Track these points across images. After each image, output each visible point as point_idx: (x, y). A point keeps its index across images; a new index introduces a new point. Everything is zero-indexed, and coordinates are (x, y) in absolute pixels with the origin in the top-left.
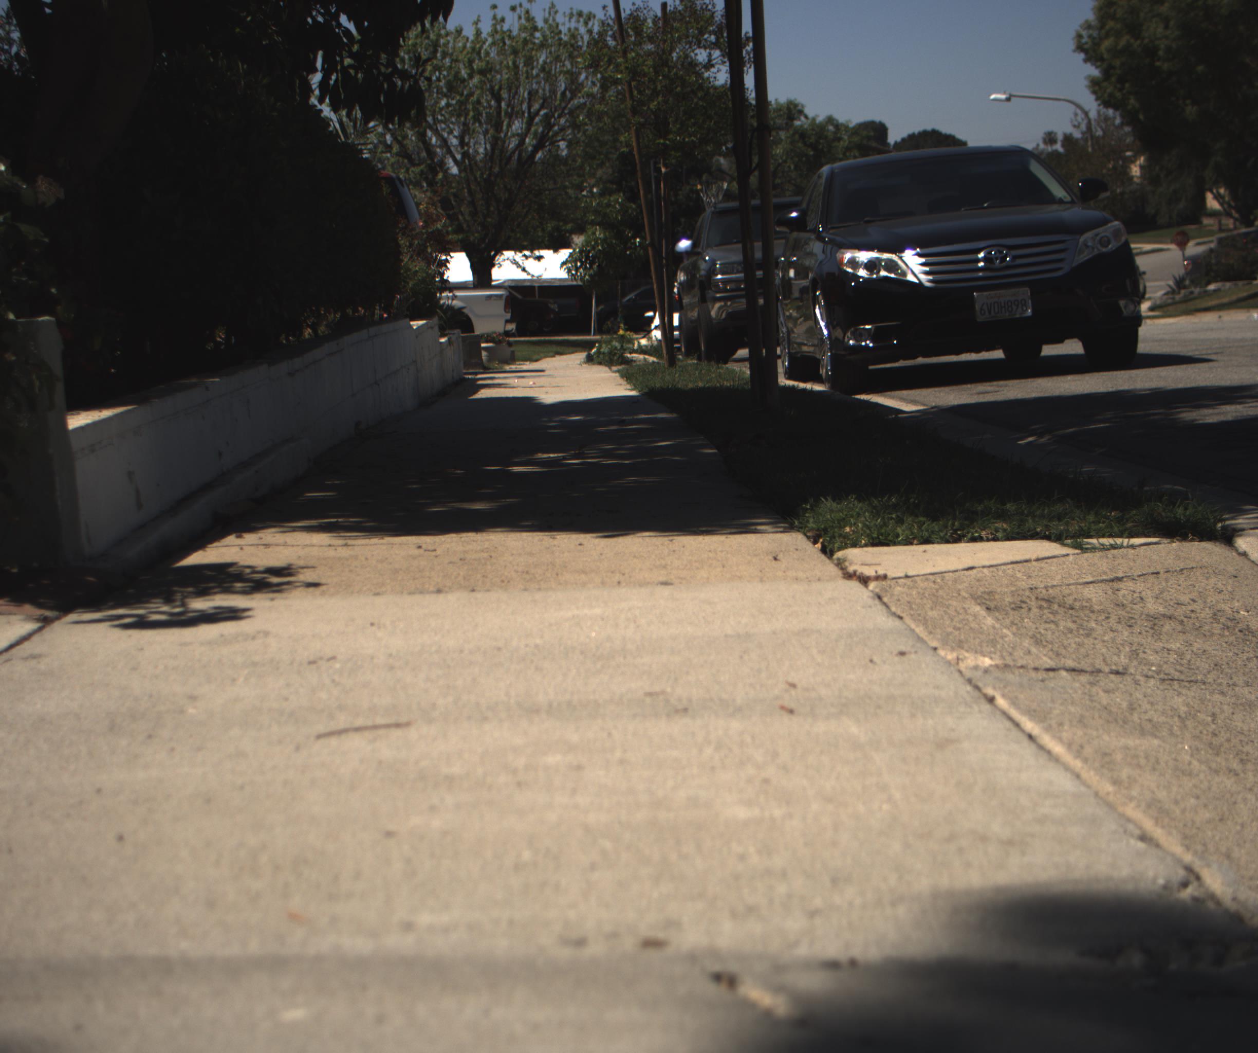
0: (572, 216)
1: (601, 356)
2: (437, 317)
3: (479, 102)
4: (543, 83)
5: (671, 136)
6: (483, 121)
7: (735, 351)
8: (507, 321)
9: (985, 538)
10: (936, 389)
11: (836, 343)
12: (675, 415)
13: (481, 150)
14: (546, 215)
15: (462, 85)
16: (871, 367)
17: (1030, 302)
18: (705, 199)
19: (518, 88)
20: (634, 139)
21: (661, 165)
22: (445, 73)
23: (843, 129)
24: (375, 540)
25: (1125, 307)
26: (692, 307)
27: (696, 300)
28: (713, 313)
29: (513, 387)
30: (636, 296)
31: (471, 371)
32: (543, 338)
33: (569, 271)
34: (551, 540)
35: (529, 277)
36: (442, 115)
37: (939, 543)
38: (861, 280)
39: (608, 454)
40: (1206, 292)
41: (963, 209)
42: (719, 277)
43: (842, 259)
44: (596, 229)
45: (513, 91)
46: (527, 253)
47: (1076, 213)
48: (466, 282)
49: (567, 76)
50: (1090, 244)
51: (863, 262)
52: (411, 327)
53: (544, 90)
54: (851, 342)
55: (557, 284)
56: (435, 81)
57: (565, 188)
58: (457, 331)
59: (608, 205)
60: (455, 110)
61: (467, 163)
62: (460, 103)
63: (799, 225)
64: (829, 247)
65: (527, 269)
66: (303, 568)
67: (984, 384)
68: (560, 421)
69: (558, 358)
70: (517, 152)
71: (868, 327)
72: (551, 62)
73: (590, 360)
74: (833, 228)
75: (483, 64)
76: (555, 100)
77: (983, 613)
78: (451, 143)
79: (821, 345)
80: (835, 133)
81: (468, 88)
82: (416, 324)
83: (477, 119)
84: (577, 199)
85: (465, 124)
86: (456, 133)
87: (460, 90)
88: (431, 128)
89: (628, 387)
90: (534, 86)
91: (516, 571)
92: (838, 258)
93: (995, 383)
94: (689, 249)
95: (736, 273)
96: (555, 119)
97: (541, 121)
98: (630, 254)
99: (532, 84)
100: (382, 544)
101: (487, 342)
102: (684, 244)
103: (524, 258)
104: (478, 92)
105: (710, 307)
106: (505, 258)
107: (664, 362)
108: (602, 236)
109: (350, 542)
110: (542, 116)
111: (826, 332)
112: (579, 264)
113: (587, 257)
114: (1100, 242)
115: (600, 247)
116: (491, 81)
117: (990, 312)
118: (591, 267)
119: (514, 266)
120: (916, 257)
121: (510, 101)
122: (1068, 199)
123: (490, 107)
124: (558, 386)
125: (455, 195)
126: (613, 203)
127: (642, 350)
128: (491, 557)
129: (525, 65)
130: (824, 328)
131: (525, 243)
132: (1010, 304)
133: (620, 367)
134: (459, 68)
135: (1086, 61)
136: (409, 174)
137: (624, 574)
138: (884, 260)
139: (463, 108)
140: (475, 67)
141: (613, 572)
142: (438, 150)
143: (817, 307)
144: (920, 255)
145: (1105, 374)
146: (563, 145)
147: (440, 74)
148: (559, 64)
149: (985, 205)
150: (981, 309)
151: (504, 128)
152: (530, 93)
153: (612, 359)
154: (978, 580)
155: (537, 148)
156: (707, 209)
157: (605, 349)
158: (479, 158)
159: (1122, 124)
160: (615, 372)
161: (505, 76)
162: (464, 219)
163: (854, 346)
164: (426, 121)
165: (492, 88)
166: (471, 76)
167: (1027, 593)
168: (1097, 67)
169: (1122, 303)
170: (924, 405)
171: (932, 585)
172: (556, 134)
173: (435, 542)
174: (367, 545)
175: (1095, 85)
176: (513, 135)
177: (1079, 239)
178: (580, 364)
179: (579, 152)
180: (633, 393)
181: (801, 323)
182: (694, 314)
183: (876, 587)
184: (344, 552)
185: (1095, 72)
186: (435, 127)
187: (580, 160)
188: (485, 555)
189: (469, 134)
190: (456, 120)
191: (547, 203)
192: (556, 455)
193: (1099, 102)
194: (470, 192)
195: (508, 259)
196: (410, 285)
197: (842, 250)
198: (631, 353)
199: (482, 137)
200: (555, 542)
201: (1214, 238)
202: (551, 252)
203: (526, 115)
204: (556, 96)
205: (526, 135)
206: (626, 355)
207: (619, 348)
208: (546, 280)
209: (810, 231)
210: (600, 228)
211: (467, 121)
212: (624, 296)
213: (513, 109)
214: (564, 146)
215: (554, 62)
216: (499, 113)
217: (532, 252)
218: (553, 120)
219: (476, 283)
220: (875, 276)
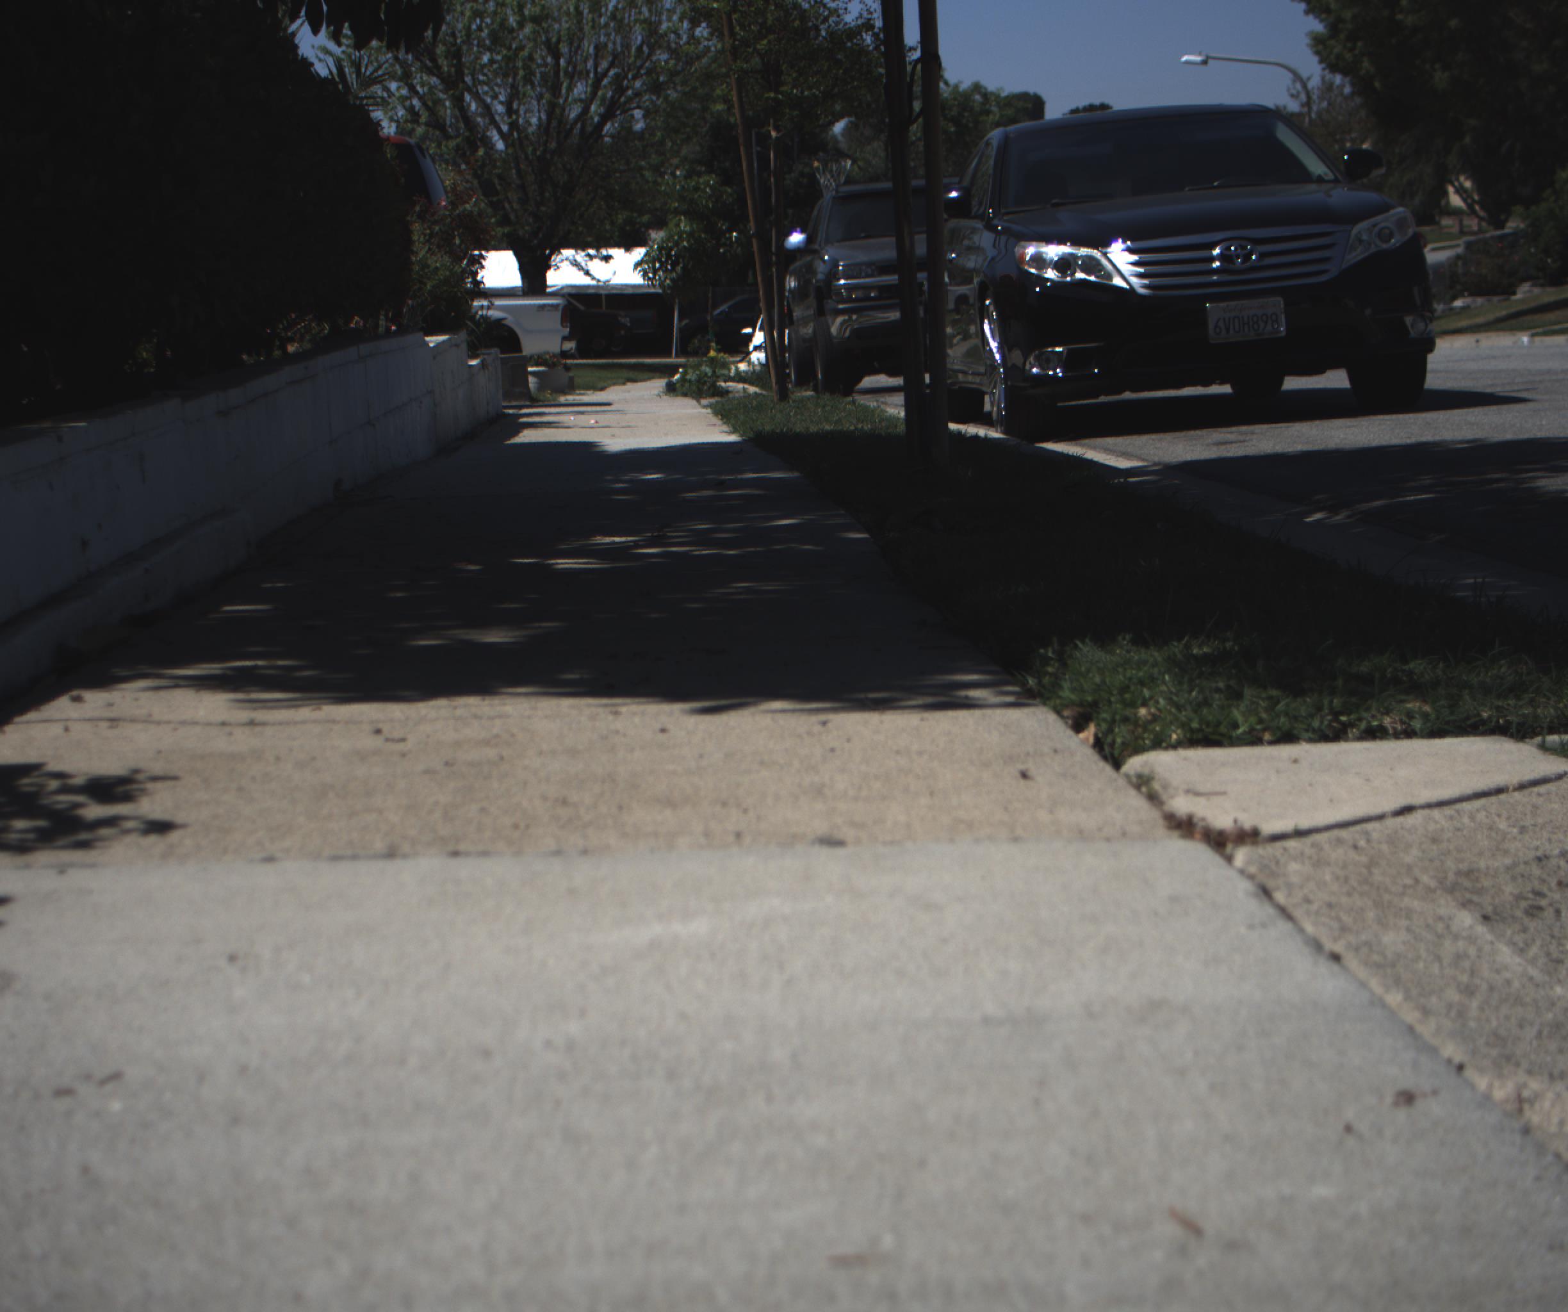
0: (649, 205)
1: (687, 385)
2: (465, 331)
3: (531, 58)
4: (613, 34)
5: (784, 89)
6: (536, 83)
7: (860, 380)
8: (565, 338)
9: (1391, 731)
10: (1154, 436)
11: (1014, 372)
12: (796, 474)
13: (534, 121)
14: (616, 204)
15: (510, 36)
16: (1059, 404)
17: (1283, 317)
18: (822, 181)
19: (581, 40)
20: (734, 93)
21: (771, 128)
22: (488, 20)
23: (993, 98)
24: (305, 713)
25: (1412, 326)
26: (805, 321)
27: (811, 312)
28: (834, 330)
29: (568, 427)
30: (729, 308)
31: (514, 403)
32: (610, 361)
33: (645, 275)
34: (611, 718)
35: (594, 283)
36: (485, 75)
37: (1311, 741)
38: (1049, 284)
39: (702, 539)
40: (1452, 309)
41: (1187, 189)
42: (842, 282)
43: (1023, 255)
44: (680, 220)
45: (575, 45)
46: (592, 252)
47: (1342, 196)
48: (513, 289)
49: (644, 25)
50: (1365, 237)
51: (1052, 260)
52: (426, 344)
53: (614, 43)
54: (1035, 370)
55: (630, 291)
56: (475, 31)
57: (641, 168)
58: (495, 351)
59: (696, 189)
60: (500, 68)
61: (516, 136)
62: (508, 59)
63: (960, 208)
64: (1003, 238)
65: (592, 272)
66: (155, 779)
67: (1220, 430)
68: (631, 481)
69: (629, 386)
70: (579, 125)
71: (1058, 349)
72: (624, 9)
73: (671, 389)
74: (1008, 214)
75: (537, 10)
76: (629, 57)
77: (1481, 929)
78: (496, 110)
79: (991, 374)
80: (983, 104)
81: (517, 40)
82: (433, 340)
83: (528, 80)
84: (655, 182)
85: (513, 86)
86: (502, 98)
87: (507, 42)
88: (469, 90)
89: (725, 428)
90: (603, 39)
91: (545, 798)
92: (1017, 255)
93: (1234, 429)
94: (802, 246)
95: (863, 278)
96: (629, 81)
97: (610, 83)
98: (724, 253)
99: (599, 37)
100: (315, 721)
101: (537, 365)
102: (796, 238)
103: (587, 258)
104: (531, 45)
105: (830, 321)
106: (564, 257)
107: (774, 395)
108: (688, 229)
109: (260, 715)
110: (612, 77)
111: (997, 356)
112: (657, 265)
113: (669, 256)
114: (1380, 235)
115: (685, 243)
116: (547, 31)
117: (1228, 330)
118: (673, 269)
119: (575, 269)
120: (1126, 253)
121: (571, 57)
122: (1331, 176)
123: (546, 65)
124: (629, 427)
125: (500, 177)
126: (702, 187)
127: (740, 378)
128: (502, 758)
129: (590, 12)
130: (995, 350)
131: (589, 239)
132: (1255, 319)
133: (712, 400)
134: (506, 14)
135: (1307, 12)
136: (441, 150)
137: (745, 811)
138: (1082, 257)
139: (511, 65)
140: (527, 13)
141: (724, 804)
142: (479, 119)
143: (986, 321)
144: (1130, 250)
145: (1387, 417)
146: (638, 114)
147: (482, 21)
148: (633, 10)
149: (1216, 184)
150: (1216, 326)
151: (564, 91)
152: (596, 48)
153: (698, 389)
154: (1434, 840)
155: (605, 118)
156: (825, 194)
157: (692, 376)
158: (531, 130)
159: (1353, 94)
160: (705, 407)
161: (565, 25)
162: (512, 207)
163: (1037, 376)
164: (464, 82)
165: (548, 40)
166: (521, 25)
167: (1536, 871)
168: (1321, 21)
169: (1408, 320)
170: (1143, 460)
171: (1352, 854)
172: (630, 100)
173: (407, 719)
174: (287, 723)
175: (1319, 44)
176: (575, 101)
177: (1350, 231)
178: (659, 395)
179: (659, 124)
180: (733, 438)
181: (958, 343)
182: (808, 330)
183: (1249, 862)
184: (243, 740)
185: (1317, 26)
186: (475, 90)
187: (659, 134)
188: (491, 753)
189: (518, 99)
190: (502, 81)
191: (617, 187)
192: (623, 539)
193: (1323, 65)
194: (519, 172)
195: (567, 259)
196: (428, 287)
197: (1023, 243)
198: (725, 381)
199: (535, 103)
200: (619, 724)
201: (1461, 241)
202: (622, 251)
203: (592, 75)
204: (629, 52)
205: (591, 101)
206: (718, 384)
207: (710, 374)
208: (615, 287)
209: (976, 217)
210: (686, 218)
211: (517, 82)
212: (715, 307)
213: (575, 68)
214: (640, 116)
215: (628, 9)
216: (557, 73)
217: (598, 251)
218: (625, 82)
219: (526, 290)
220: (1069, 279)
